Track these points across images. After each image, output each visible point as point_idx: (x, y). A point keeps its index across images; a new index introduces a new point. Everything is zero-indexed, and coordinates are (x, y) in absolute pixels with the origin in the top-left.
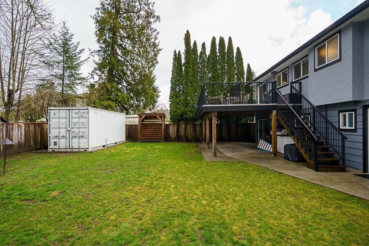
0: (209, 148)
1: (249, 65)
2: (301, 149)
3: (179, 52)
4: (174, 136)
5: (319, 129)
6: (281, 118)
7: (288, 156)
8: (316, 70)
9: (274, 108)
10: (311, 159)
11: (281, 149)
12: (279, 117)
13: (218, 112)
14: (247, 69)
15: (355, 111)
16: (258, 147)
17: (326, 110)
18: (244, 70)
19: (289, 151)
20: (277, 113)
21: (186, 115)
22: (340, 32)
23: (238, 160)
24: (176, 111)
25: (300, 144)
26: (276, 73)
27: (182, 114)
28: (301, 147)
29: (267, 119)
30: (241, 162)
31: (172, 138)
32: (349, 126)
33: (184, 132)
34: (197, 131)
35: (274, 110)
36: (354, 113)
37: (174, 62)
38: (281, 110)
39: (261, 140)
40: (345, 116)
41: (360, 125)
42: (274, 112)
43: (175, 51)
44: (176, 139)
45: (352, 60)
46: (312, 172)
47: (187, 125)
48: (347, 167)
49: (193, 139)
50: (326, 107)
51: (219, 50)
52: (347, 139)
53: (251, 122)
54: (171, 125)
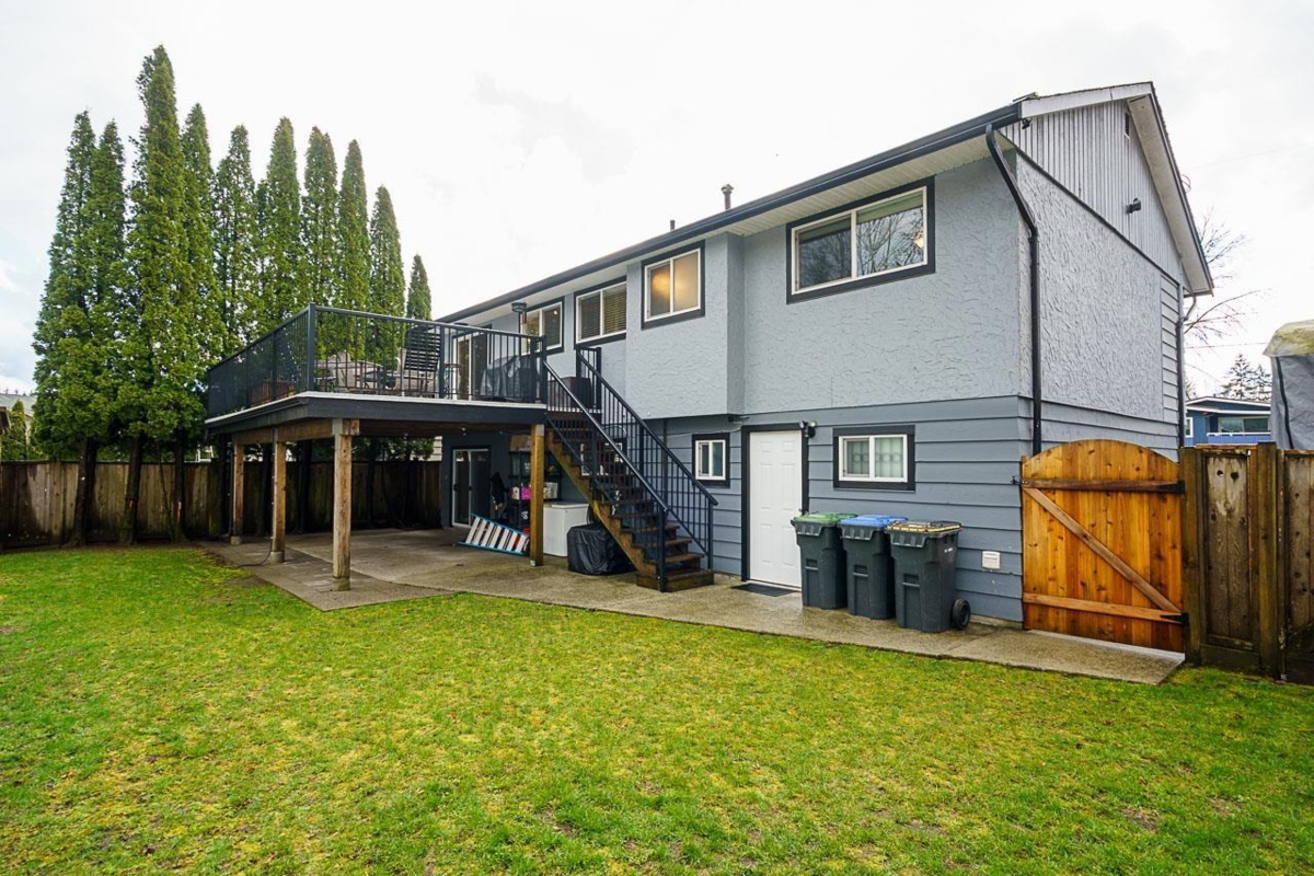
0: (282, 560)
1: (417, 260)
2: (622, 536)
3: (111, 128)
4: (57, 522)
5: (654, 480)
6: (561, 449)
7: (580, 561)
8: (644, 326)
9: (539, 416)
10: (648, 563)
11: (556, 544)
12: (551, 447)
13: (362, 421)
14: (413, 271)
15: (726, 437)
16: (468, 542)
17: (665, 431)
18: (402, 273)
19: (584, 543)
20: (546, 433)
21: (145, 420)
22: (701, 245)
23: (439, 590)
24: (89, 401)
25: (618, 524)
26: (526, 308)
27: (123, 417)
28: (622, 533)
29: (486, 450)
30: (456, 595)
31: (43, 533)
32: (715, 474)
33: (127, 499)
34: (195, 492)
35: (540, 423)
36: (724, 442)
37: (73, 167)
38: (560, 424)
39: (478, 519)
40: (705, 448)
41: (736, 472)
42: (539, 430)
43: (83, 119)
44: (77, 535)
45: (726, 320)
46: (657, 595)
47: (143, 466)
48: (716, 572)
49: (177, 530)
50: (667, 424)
51: (308, 174)
52: (716, 504)
53: (421, 459)
54: (39, 467)
